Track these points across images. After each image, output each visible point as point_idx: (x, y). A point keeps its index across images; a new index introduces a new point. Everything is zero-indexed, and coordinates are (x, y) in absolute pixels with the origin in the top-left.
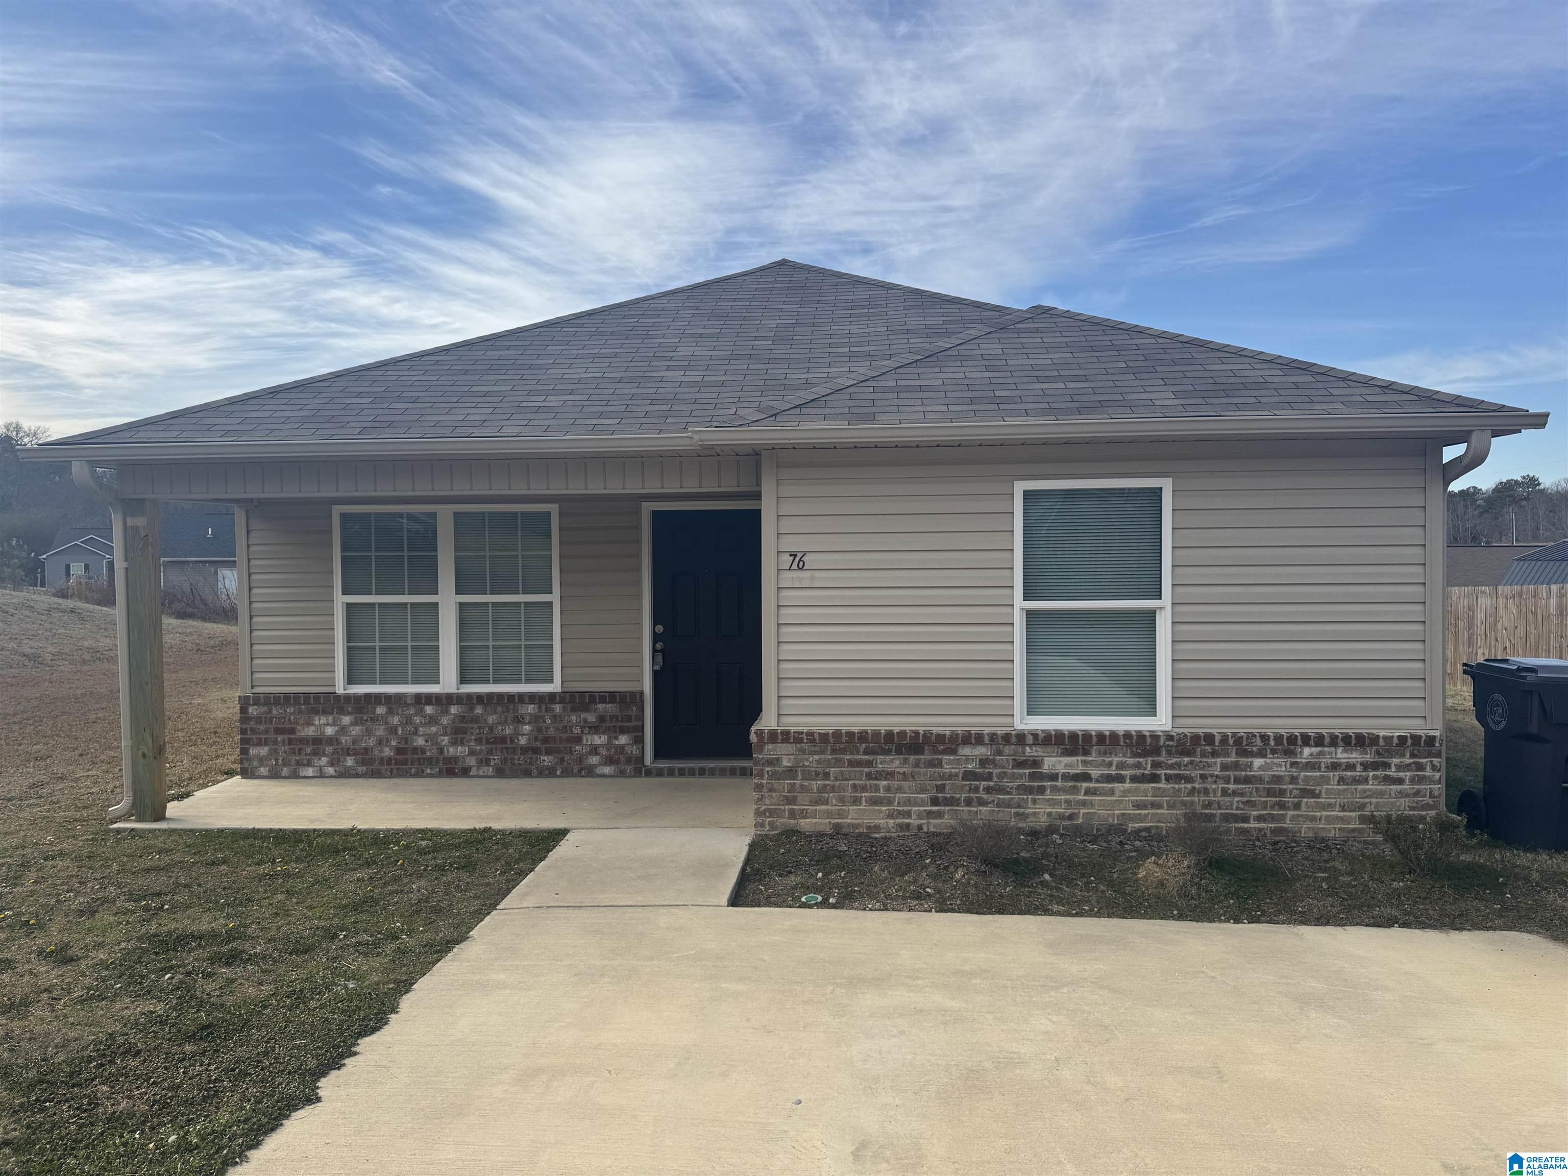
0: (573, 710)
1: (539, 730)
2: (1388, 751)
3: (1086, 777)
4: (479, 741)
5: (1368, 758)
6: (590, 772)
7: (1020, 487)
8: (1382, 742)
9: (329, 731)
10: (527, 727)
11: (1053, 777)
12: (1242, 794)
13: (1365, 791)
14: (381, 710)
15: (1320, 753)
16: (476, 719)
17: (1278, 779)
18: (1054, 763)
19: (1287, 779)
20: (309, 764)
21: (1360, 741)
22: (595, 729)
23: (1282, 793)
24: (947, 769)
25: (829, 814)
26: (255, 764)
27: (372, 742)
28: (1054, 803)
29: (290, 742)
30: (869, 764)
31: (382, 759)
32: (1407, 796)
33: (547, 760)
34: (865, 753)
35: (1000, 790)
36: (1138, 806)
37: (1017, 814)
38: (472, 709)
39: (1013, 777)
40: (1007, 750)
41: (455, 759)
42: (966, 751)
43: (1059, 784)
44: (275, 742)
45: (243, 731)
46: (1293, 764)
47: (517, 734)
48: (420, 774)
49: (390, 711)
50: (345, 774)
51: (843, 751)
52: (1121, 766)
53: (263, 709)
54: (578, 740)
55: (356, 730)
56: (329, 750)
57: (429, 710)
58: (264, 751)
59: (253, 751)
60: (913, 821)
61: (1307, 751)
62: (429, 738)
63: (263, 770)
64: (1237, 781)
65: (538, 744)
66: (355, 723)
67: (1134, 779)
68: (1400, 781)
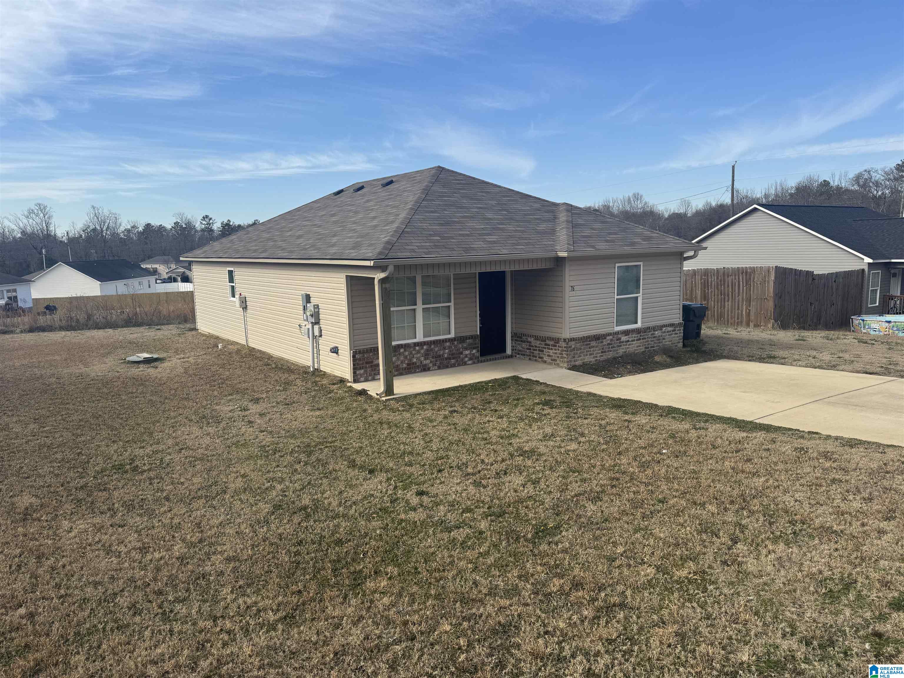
0: (460, 343)
1: (450, 351)
2: (675, 327)
3: (629, 341)
4: (433, 357)
5: (672, 329)
6: (465, 364)
7: (616, 266)
8: (674, 325)
10: (447, 351)
11: (623, 342)
12: (654, 341)
15: (666, 329)
16: (432, 350)
17: (659, 336)
18: (623, 338)
19: (661, 336)
22: (466, 349)
23: (660, 340)
24: (604, 343)
25: (581, 360)
26: (359, 377)
27: (399, 363)
28: (623, 349)
29: (371, 366)
30: (589, 344)
31: (403, 368)
32: (679, 337)
33: (453, 361)
34: (589, 341)
35: (614, 347)
36: (637, 347)
37: (617, 353)
39: (616, 343)
40: (615, 336)
41: (426, 365)
42: (608, 338)
44: (366, 367)
45: (354, 365)
46: (662, 332)
47: (444, 353)
48: (415, 372)
49: (405, 351)
51: (584, 342)
52: (635, 337)
53: (361, 355)
54: (462, 353)
55: (394, 359)
58: (362, 371)
59: (358, 372)
60: (598, 358)
61: (664, 328)
63: (362, 379)
64: (653, 337)
65: (450, 356)
67: (637, 340)
68: (677, 334)
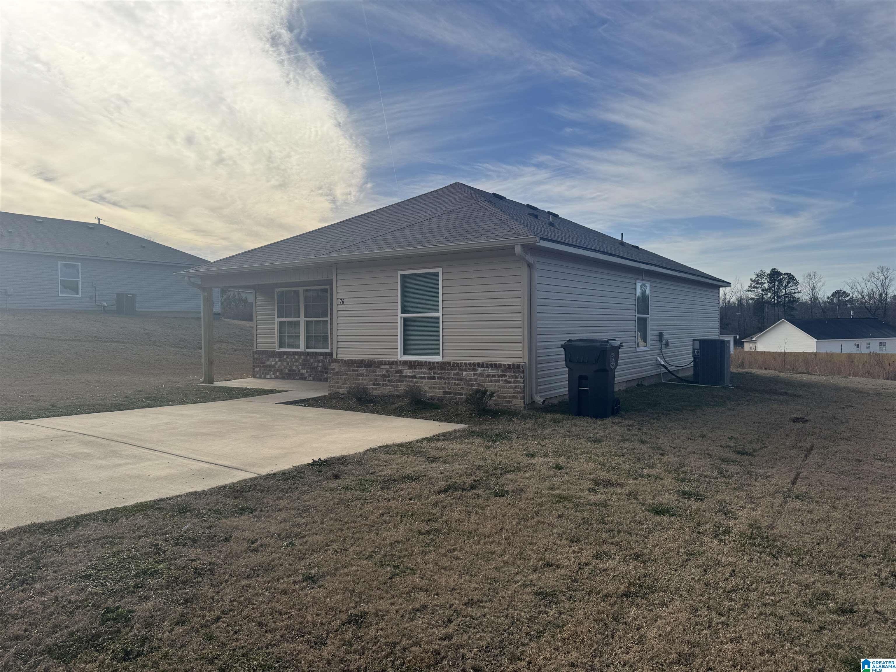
2: (505, 370)
3: (415, 377)
4: (309, 368)
5: (499, 373)
7: (400, 273)
8: (503, 367)
9: (273, 363)
12: (460, 385)
13: (498, 385)
14: (285, 357)
15: (484, 370)
16: (308, 361)
17: (471, 380)
18: (407, 372)
19: (474, 380)
20: (268, 374)
21: (495, 366)
24: (378, 373)
26: (256, 374)
27: (283, 367)
28: (406, 386)
29: (264, 366)
30: (357, 371)
32: (512, 388)
34: (357, 367)
35: (392, 381)
36: (430, 388)
37: (396, 390)
38: (307, 357)
39: (395, 376)
40: (394, 367)
41: (303, 374)
42: (382, 367)
43: (408, 379)
44: (261, 367)
45: (253, 363)
46: (475, 374)
47: (318, 366)
49: (287, 357)
50: (277, 378)
53: (258, 356)
55: (279, 363)
56: (273, 369)
57: (296, 357)
58: (258, 369)
59: (255, 369)
61: (479, 369)
62: (297, 366)
63: (257, 376)
64: (458, 380)
66: (279, 361)
67: (429, 378)
68: (510, 382)
